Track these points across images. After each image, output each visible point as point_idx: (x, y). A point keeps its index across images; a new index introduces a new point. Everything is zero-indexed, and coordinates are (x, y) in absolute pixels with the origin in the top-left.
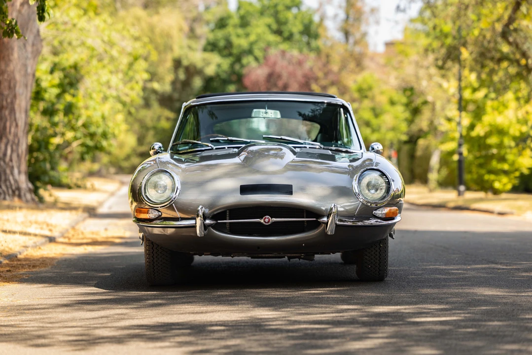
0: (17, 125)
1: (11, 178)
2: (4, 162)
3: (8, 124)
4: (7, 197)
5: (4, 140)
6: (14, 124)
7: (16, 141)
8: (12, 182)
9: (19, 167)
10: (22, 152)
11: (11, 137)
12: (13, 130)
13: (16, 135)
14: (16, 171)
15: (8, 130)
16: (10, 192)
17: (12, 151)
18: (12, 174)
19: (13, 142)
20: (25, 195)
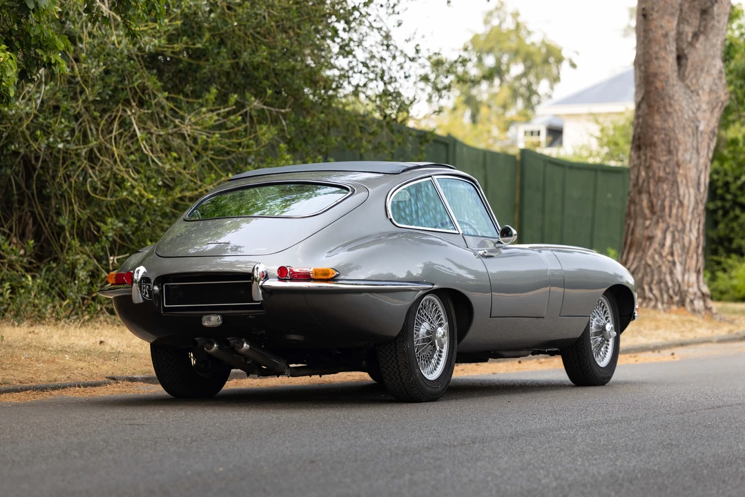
0: (681, 204)
1: (668, 278)
2: (661, 255)
3: (667, 203)
4: (659, 305)
5: (662, 225)
6: (677, 202)
7: (680, 226)
8: (670, 284)
9: (684, 264)
10: (690, 242)
11: (672, 221)
12: (674, 211)
13: (679, 218)
14: (679, 269)
15: (667, 210)
16: (665, 297)
17: (674, 241)
18: (671, 273)
19: (676, 227)
20: (692, 301)
